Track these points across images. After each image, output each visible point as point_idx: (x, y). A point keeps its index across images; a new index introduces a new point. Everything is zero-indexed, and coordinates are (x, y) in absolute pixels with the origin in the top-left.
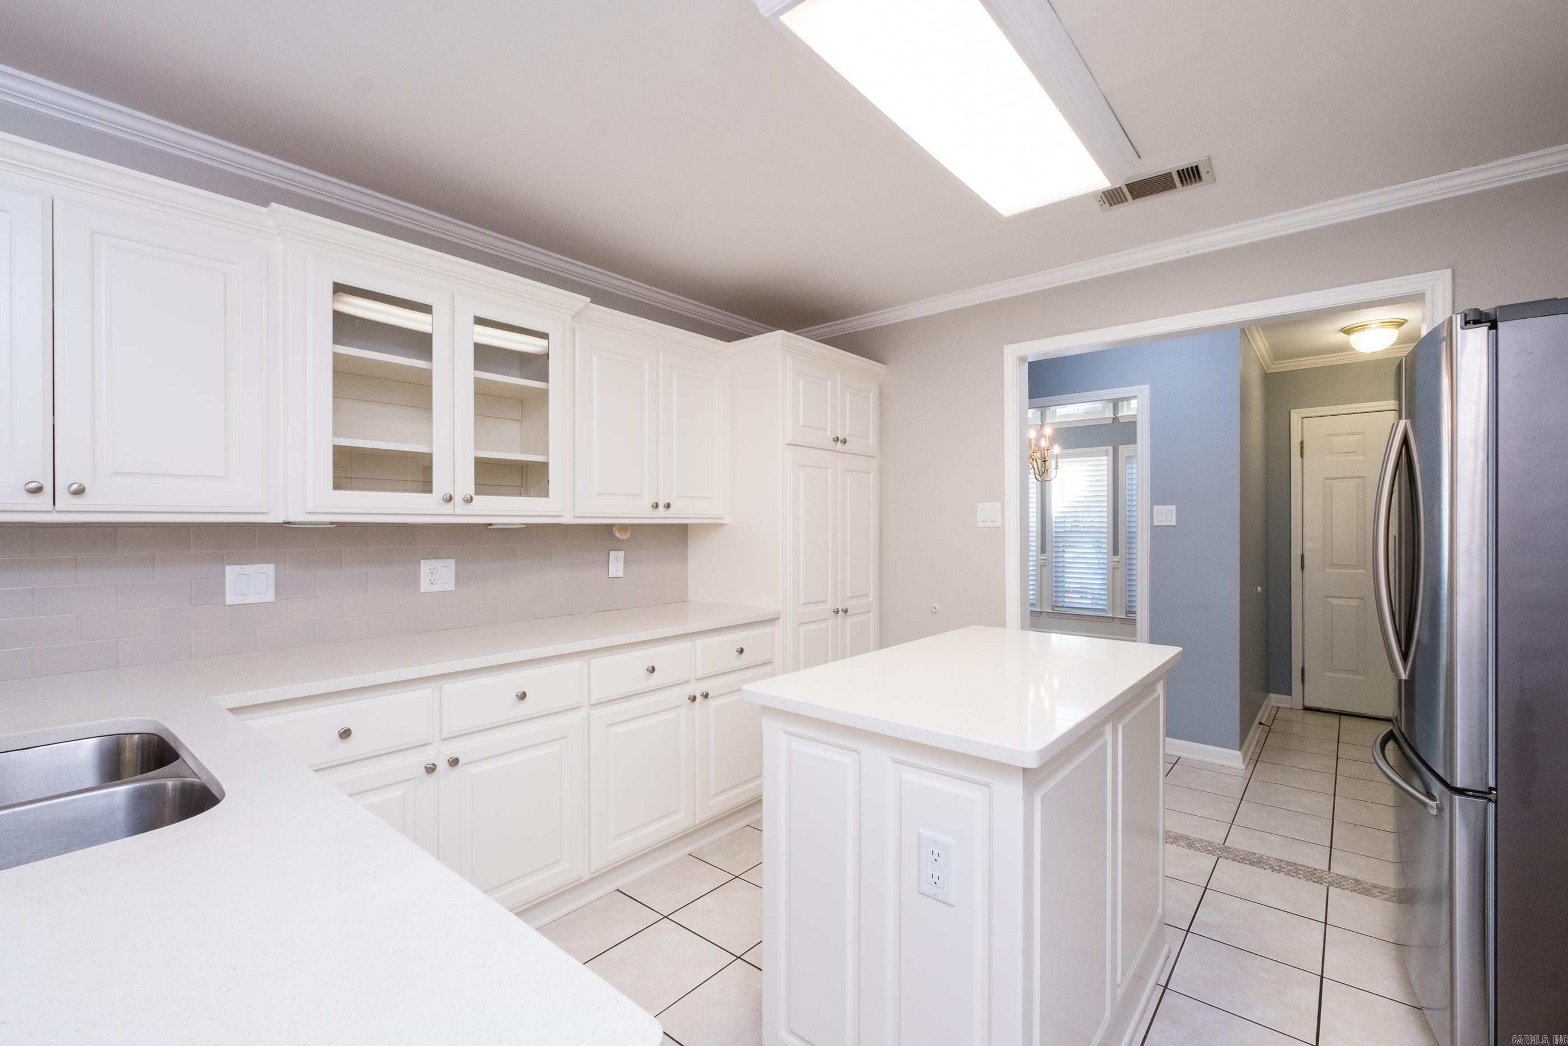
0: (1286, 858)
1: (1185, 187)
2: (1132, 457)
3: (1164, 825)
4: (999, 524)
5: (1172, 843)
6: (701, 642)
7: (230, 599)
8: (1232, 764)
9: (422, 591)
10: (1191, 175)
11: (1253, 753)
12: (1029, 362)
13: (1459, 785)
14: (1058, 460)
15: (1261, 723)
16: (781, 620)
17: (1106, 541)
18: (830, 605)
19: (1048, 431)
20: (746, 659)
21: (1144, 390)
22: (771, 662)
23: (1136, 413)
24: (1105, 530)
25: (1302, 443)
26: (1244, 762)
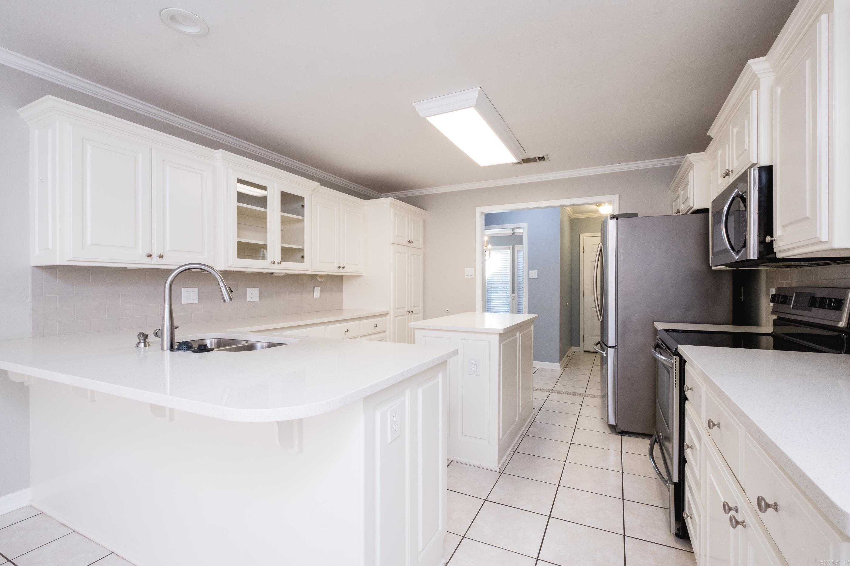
0: (571, 391)
1: (540, 161)
2: (520, 250)
3: (533, 386)
4: (473, 276)
5: (535, 390)
6: (363, 322)
7: (183, 302)
8: (557, 369)
9: (248, 301)
10: (542, 159)
11: (564, 365)
12: (485, 214)
13: (609, 345)
14: (490, 251)
15: (568, 356)
16: (389, 314)
17: (509, 287)
18: (406, 309)
19: (486, 238)
20: (378, 329)
21: (526, 225)
22: (385, 332)
23: (523, 231)
24: (509, 283)
25: (584, 247)
26: (561, 367)
